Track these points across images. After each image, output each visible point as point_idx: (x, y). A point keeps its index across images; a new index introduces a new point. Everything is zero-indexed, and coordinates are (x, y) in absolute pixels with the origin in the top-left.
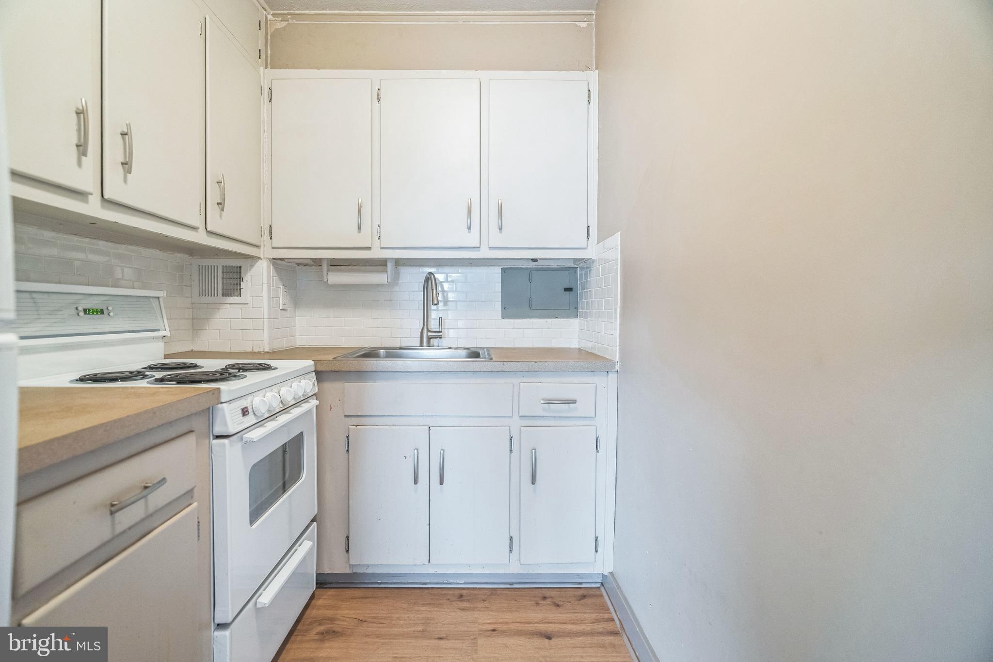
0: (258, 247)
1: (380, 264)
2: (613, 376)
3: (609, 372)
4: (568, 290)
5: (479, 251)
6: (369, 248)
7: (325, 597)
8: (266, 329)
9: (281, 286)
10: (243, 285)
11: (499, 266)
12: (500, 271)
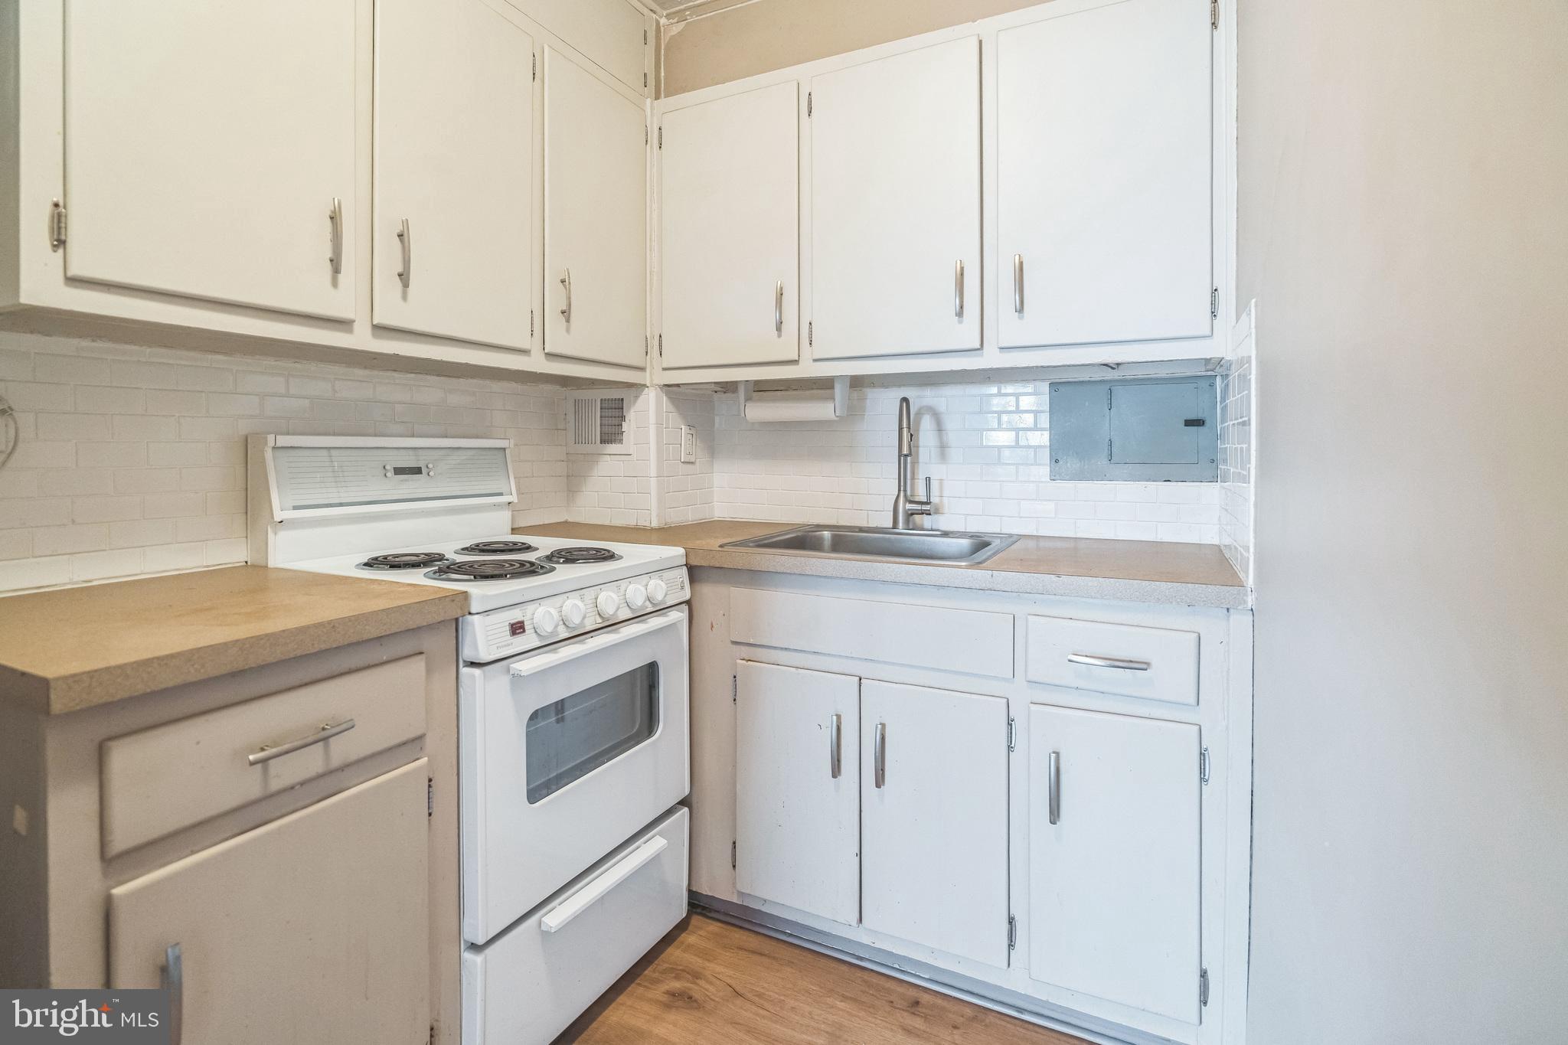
0: (642, 369)
1: (822, 386)
2: (1241, 622)
3: (1231, 611)
4: (1197, 423)
5: (982, 355)
6: (795, 362)
7: (701, 933)
8: (654, 492)
9: (683, 427)
10: (625, 426)
11: (1043, 380)
12: (1047, 389)
